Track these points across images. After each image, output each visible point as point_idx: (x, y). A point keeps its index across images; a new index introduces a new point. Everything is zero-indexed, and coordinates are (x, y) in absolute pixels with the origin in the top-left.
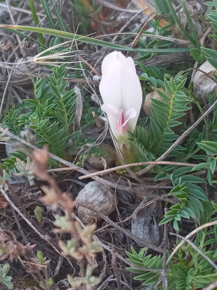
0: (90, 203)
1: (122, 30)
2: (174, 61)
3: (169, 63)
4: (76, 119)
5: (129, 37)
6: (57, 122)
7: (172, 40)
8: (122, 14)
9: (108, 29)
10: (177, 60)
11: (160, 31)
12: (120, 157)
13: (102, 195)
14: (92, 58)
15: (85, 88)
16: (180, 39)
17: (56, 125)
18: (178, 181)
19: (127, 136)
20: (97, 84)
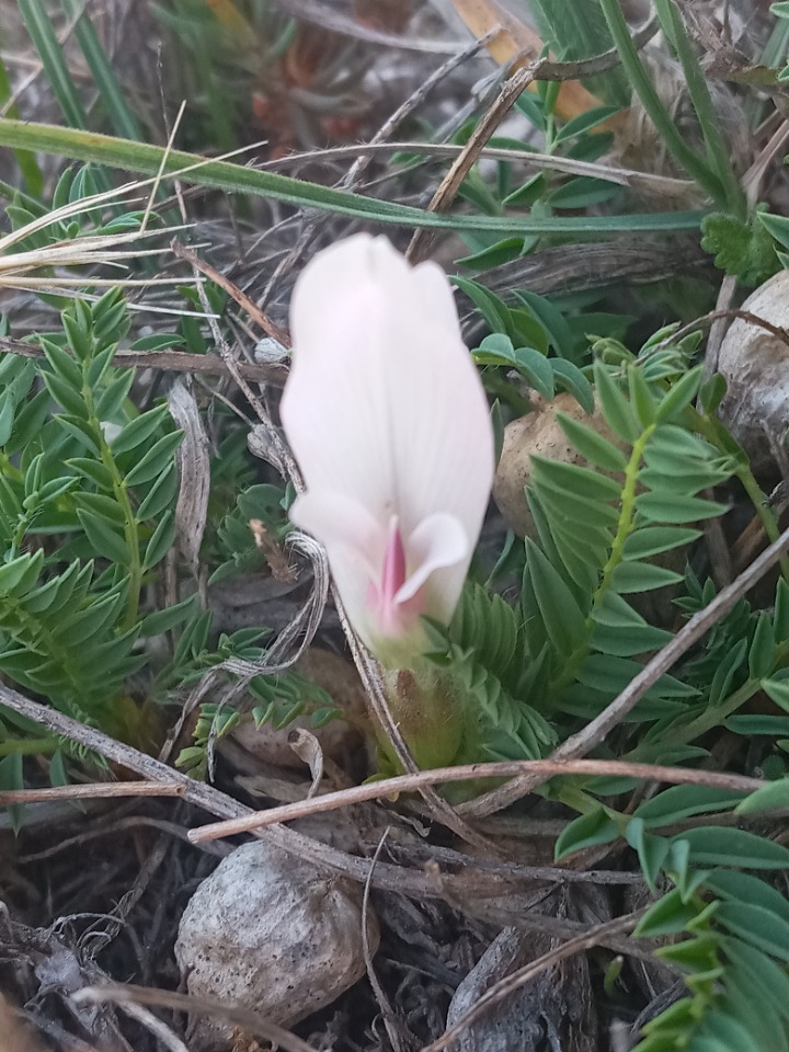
0: (242, 951)
1: (390, 132)
2: (630, 269)
3: (607, 280)
4: (178, 539)
5: (419, 159)
6: (83, 563)
7: (618, 175)
8: (384, 60)
9: (327, 123)
10: (641, 267)
11: (559, 139)
12: (386, 729)
13: (302, 912)
14: (255, 255)
15: (222, 397)
16: (652, 170)
17: (80, 575)
18: (670, 858)
19: (421, 639)
20: (277, 375)
